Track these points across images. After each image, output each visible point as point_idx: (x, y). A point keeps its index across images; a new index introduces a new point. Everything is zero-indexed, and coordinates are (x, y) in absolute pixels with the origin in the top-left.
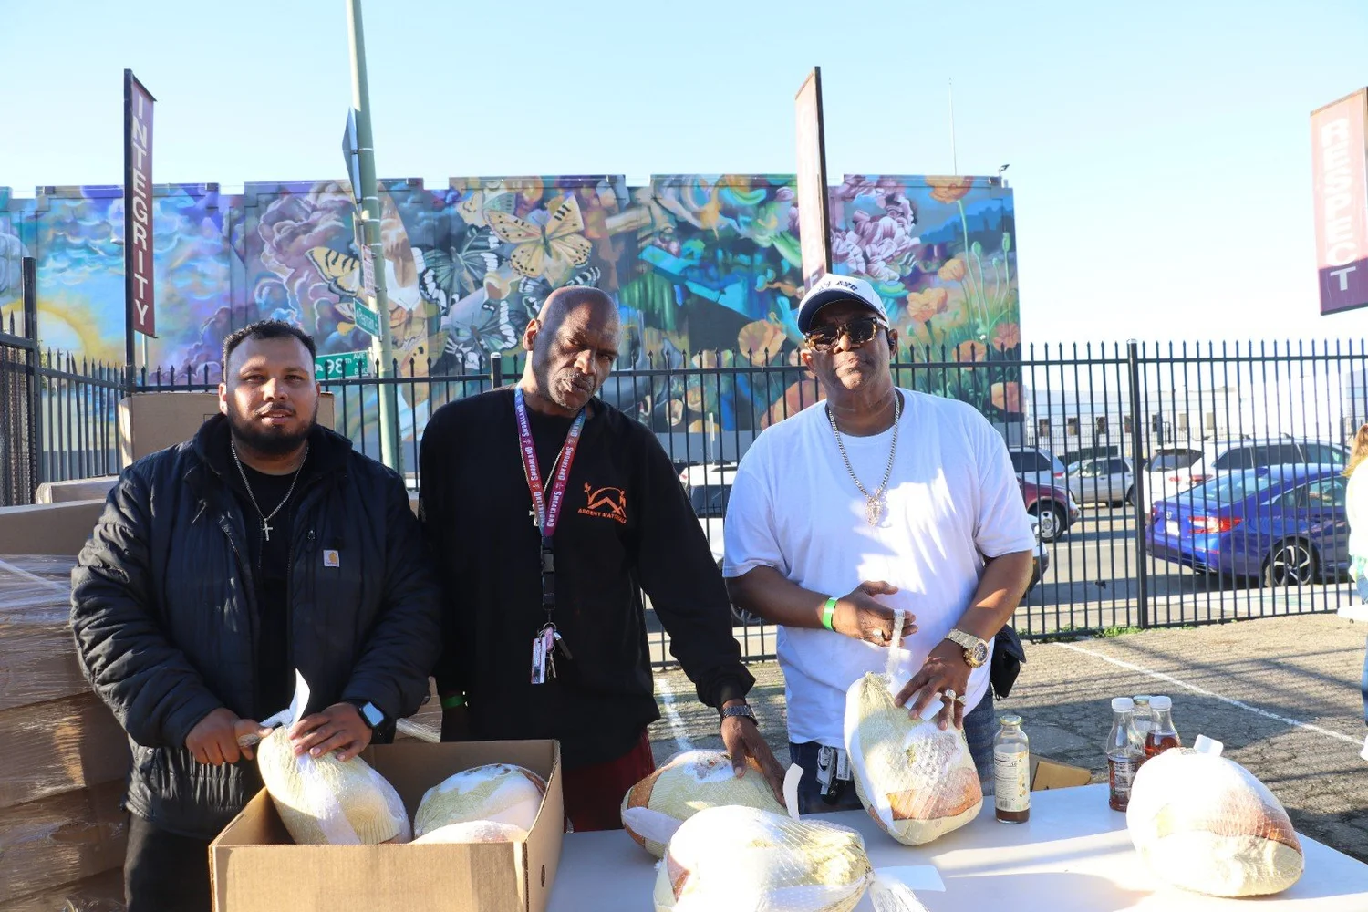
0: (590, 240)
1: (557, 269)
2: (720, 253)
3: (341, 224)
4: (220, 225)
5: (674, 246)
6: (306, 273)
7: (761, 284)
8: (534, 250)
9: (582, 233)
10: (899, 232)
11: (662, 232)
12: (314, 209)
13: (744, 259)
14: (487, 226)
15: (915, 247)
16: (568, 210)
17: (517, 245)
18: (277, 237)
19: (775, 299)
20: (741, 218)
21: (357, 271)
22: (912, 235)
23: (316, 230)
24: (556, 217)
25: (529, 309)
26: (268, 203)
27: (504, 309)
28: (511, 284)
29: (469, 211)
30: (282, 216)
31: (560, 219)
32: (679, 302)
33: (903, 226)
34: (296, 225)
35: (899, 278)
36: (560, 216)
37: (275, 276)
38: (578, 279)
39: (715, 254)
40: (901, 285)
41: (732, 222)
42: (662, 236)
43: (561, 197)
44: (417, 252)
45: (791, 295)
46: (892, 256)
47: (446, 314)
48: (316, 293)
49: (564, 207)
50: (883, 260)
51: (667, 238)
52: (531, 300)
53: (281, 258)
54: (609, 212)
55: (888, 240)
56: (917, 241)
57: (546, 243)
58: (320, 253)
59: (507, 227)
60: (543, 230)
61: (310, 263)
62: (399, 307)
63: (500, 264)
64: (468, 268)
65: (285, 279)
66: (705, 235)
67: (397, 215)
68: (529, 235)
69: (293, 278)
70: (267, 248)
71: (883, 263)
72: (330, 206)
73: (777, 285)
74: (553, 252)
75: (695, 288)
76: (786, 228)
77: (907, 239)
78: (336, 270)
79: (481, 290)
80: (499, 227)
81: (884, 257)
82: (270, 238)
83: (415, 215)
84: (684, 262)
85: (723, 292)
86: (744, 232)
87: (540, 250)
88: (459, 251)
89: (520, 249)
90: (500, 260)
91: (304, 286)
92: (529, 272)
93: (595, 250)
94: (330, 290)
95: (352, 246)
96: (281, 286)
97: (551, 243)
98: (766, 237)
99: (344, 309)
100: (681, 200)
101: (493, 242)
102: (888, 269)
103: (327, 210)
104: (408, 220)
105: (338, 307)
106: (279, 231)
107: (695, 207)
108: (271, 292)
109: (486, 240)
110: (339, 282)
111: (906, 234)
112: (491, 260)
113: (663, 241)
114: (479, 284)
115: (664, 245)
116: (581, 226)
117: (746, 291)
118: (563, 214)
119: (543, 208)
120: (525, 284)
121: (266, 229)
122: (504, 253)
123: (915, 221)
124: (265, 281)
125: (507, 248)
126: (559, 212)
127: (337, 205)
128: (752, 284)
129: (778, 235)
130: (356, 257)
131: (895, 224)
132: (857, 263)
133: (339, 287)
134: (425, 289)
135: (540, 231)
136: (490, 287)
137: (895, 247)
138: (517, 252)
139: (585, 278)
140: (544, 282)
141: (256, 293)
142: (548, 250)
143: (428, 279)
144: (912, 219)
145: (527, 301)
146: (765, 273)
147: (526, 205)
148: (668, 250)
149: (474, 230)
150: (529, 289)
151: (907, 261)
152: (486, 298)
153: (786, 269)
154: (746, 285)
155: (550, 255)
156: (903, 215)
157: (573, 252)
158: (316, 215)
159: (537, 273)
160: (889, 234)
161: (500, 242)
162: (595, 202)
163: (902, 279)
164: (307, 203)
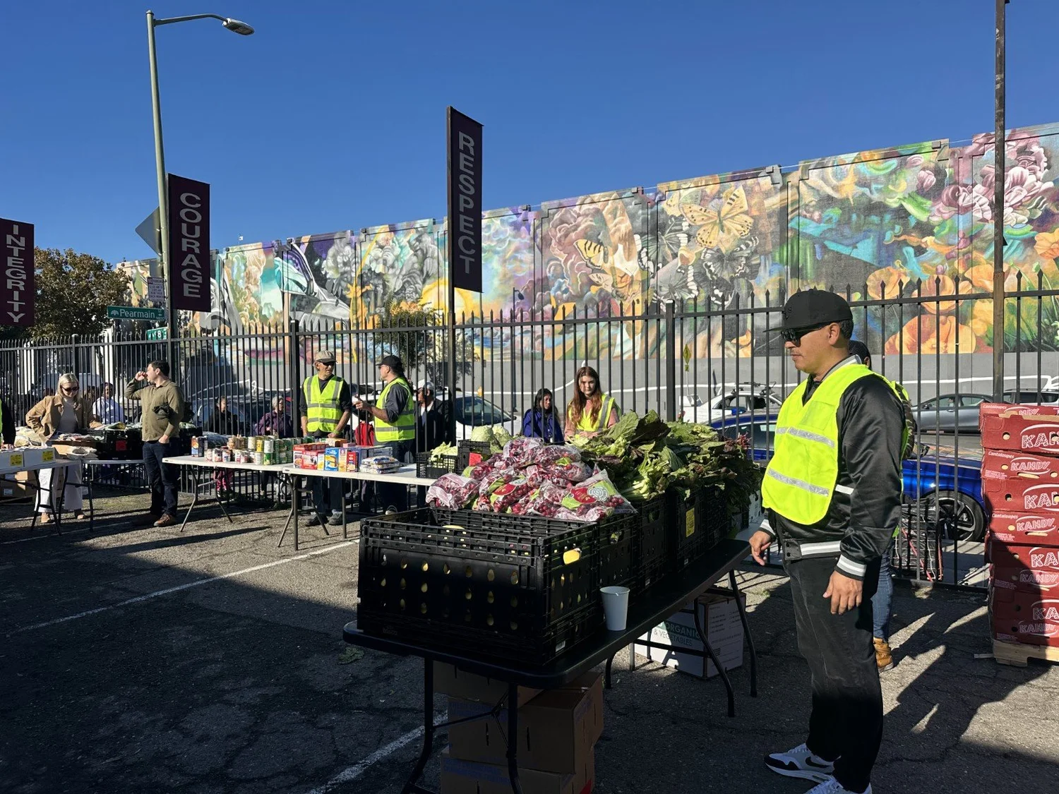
0: (752, 217)
1: (727, 241)
2: (854, 217)
3: (594, 224)
4: (529, 230)
5: (816, 215)
6: (574, 256)
7: (889, 237)
8: (712, 229)
9: (746, 213)
10: (1030, 179)
11: (807, 205)
12: (579, 215)
13: (875, 219)
14: (682, 215)
15: (1046, 191)
16: (738, 197)
17: (701, 226)
18: (559, 235)
19: (900, 248)
20: (874, 186)
21: (602, 253)
22: (1044, 181)
23: (580, 229)
24: (729, 203)
25: (707, 270)
26: (554, 214)
27: (691, 271)
28: (696, 254)
29: (670, 206)
30: (562, 222)
31: (731, 204)
32: (818, 257)
33: (1035, 173)
34: (569, 227)
35: (1027, 221)
36: (731, 202)
37: (557, 259)
38: (743, 246)
39: (850, 218)
40: (1030, 227)
41: (866, 190)
42: (807, 208)
43: (733, 188)
44: (637, 237)
45: (915, 245)
46: (1020, 201)
47: (653, 277)
48: (579, 269)
49: (734, 195)
50: (1011, 206)
51: (811, 209)
52: (709, 264)
53: (560, 248)
54: (767, 195)
55: (1018, 188)
56: (1050, 184)
57: (721, 222)
58: (581, 243)
59: (695, 214)
60: (719, 213)
61: (576, 250)
62: (625, 274)
63: (689, 241)
64: (669, 247)
65: (563, 261)
66: (843, 203)
67: (626, 214)
68: (710, 218)
69: (566, 261)
70: (553, 242)
71: (1011, 209)
72: (587, 212)
73: (902, 238)
74: (725, 229)
75: (832, 246)
76: (915, 189)
77: (1039, 184)
78: (590, 253)
79: (676, 260)
80: (689, 215)
81: (1012, 203)
82: (555, 237)
83: (637, 213)
84: (824, 226)
85: (856, 247)
86: (876, 197)
87: (717, 228)
88: (663, 234)
89: (703, 229)
90: (689, 236)
91: (573, 264)
92: (708, 244)
93: (755, 225)
94: (587, 265)
95: (599, 237)
96: (561, 265)
97: (724, 222)
98: (895, 199)
99: (594, 278)
100: (823, 179)
101: (685, 226)
102: (1015, 214)
103: (586, 215)
104: (632, 217)
105: (591, 276)
106: (560, 230)
107: (834, 182)
108: (554, 270)
109: (681, 225)
110: (592, 260)
111: (1038, 180)
112: (683, 238)
113: (808, 211)
114: (675, 256)
115: (808, 215)
116: (746, 208)
117: (875, 245)
118: (733, 200)
119: (720, 198)
120: (706, 253)
121: (553, 229)
122: (692, 233)
123: (1049, 167)
124: (552, 263)
125: (694, 230)
126: (731, 199)
127: (592, 212)
128: (881, 238)
129: (907, 196)
130: (601, 244)
131: (1026, 172)
132: (983, 211)
133: (592, 263)
134: (641, 261)
135: (717, 214)
136: (682, 256)
137: (1025, 193)
138: (701, 231)
139: (747, 246)
140: (719, 250)
141: (548, 270)
142: (722, 229)
143: (643, 255)
144: (1046, 165)
145: (706, 265)
146: (893, 229)
147: (708, 196)
148: (812, 218)
149: (673, 219)
150: (708, 256)
151: (1038, 204)
152: (679, 265)
153: (913, 223)
154: (876, 240)
155: (723, 231)
156: (1035, 162)
157: (740, 227)
158: (580, 219)
159: (714, 244)
160: (1020, 182)
161: (690, 225)
162: (757, 188)
163: (1030, 221)
164: (575, 212)
